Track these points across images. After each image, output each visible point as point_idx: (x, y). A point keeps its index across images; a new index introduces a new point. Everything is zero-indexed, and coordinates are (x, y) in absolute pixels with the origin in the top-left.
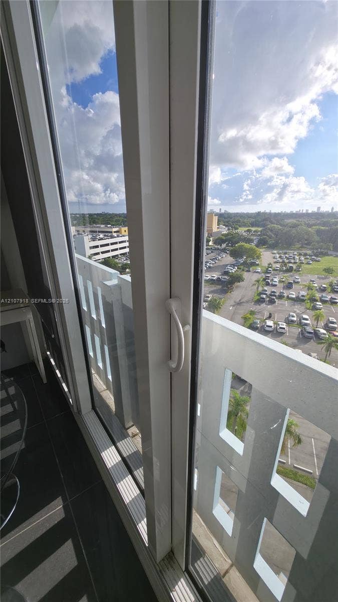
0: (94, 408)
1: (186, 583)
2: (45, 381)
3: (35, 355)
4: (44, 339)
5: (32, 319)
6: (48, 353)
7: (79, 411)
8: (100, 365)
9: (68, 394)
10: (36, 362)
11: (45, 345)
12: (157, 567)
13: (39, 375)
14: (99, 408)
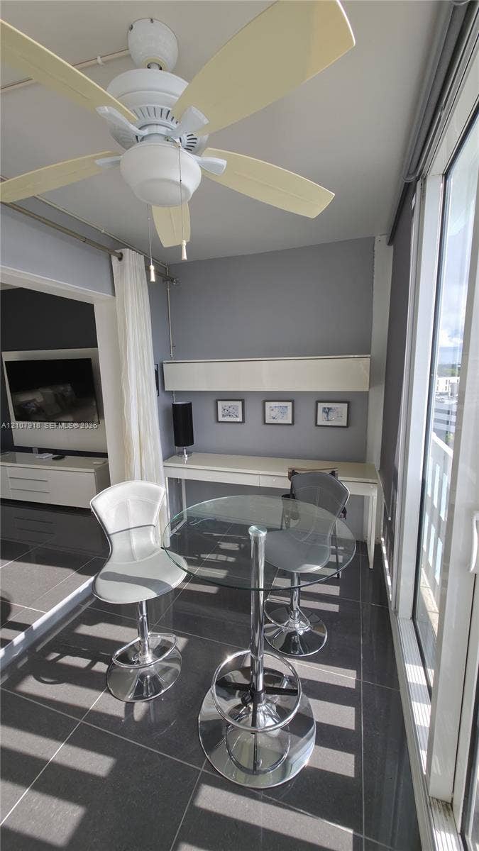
0: (413, 617)
1: (456, 843)
2: (371, 566)
3: (369, 536)
4: (382, 524)
5: (375, 498)
6: (383, 539)
7: (396, 612)
8: (431, 560)
9: (390, 588)
10: (368, 543)
11: (382, 531)
12: (428, 800)
13: (367, 558)
14: (419, 622)
